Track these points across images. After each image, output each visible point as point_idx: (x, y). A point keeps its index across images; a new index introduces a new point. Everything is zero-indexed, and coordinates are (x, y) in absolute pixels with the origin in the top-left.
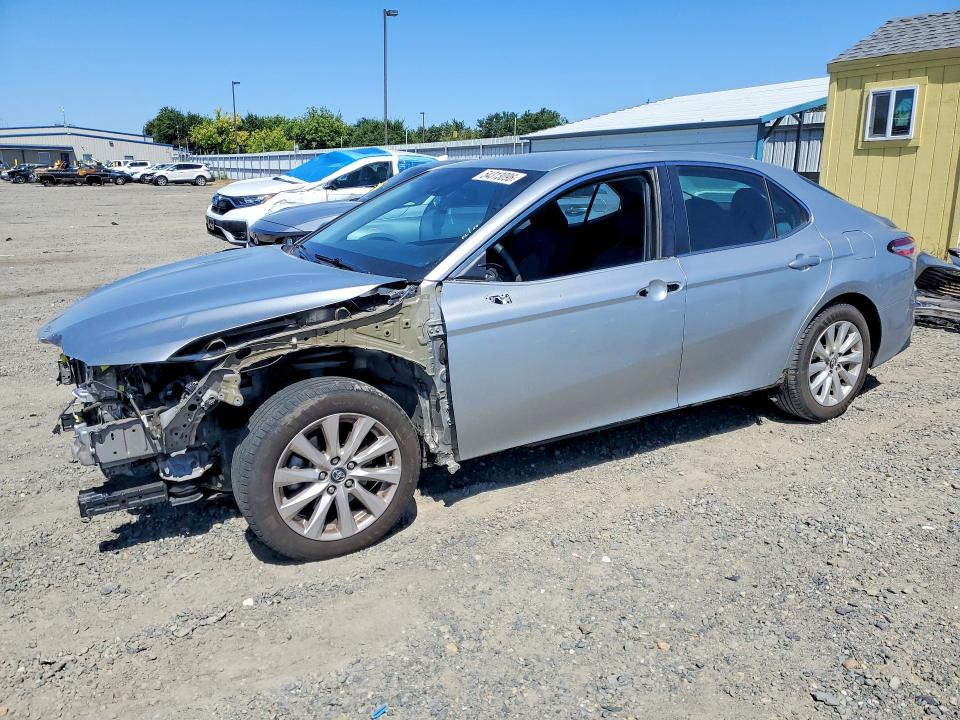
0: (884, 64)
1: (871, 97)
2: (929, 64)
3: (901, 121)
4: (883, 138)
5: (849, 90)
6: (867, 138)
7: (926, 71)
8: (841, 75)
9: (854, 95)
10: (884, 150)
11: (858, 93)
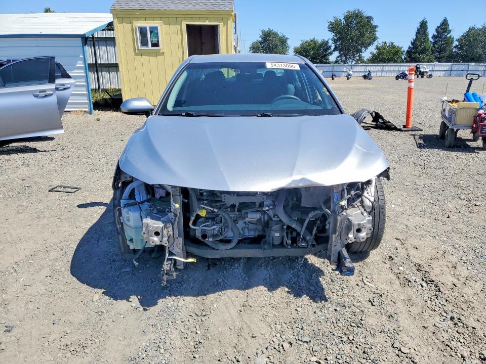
0: (140, 13)
1: (138, 29)
2: (162, 16)
3: (155, 41)
4: (148, 48)
5: (124, 24)
6: (140, 48)
7: (161, 19)
8: (119, 16)
9: (128, 26)
10: (149, 54)
11: (129, 25)
